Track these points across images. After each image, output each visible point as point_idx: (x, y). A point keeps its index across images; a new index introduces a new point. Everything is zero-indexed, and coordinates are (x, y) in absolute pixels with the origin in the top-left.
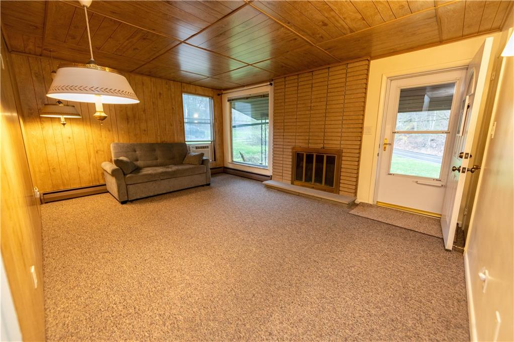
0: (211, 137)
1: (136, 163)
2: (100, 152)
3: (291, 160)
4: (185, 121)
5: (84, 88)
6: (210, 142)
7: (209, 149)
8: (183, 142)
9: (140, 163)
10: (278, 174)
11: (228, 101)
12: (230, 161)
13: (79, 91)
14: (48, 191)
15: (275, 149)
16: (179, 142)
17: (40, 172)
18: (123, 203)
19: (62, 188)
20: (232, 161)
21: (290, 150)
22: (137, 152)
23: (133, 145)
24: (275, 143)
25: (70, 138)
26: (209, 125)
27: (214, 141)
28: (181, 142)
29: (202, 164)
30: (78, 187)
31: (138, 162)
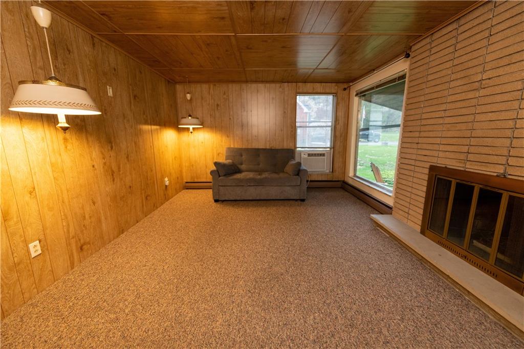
0: (331, 143)
1: (239, 166)
2: (220, 155)
3: (425, 189)
4: (297, 125)
5: (48, 103)
6: (329, 149)
7: (325, 157)
8: (293, 148)
9: (243, 167)
10: (403, 208)
11: (357, 95)
12: (351, 174)
13: (38, 105)
14: (189, 181)
15: (403, 166)
16: (288, 148)
17: (185, 166)
18: (216, 201)
19: (196, 180)
20: (355, 175)
21: (427, 171)
22: (243, 157)
23: (241, 149)
24: (404, 155)
25: (202, 143)
26: (330, 128)
27: (333, 147)
28: (291, 148)
29: (298, 175)
30: (204, 180)
31: (243, 166)
